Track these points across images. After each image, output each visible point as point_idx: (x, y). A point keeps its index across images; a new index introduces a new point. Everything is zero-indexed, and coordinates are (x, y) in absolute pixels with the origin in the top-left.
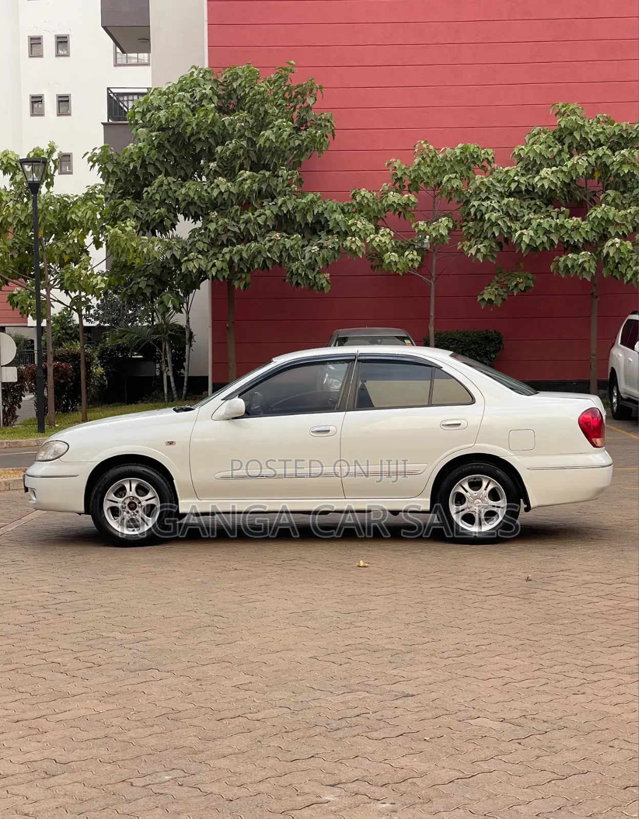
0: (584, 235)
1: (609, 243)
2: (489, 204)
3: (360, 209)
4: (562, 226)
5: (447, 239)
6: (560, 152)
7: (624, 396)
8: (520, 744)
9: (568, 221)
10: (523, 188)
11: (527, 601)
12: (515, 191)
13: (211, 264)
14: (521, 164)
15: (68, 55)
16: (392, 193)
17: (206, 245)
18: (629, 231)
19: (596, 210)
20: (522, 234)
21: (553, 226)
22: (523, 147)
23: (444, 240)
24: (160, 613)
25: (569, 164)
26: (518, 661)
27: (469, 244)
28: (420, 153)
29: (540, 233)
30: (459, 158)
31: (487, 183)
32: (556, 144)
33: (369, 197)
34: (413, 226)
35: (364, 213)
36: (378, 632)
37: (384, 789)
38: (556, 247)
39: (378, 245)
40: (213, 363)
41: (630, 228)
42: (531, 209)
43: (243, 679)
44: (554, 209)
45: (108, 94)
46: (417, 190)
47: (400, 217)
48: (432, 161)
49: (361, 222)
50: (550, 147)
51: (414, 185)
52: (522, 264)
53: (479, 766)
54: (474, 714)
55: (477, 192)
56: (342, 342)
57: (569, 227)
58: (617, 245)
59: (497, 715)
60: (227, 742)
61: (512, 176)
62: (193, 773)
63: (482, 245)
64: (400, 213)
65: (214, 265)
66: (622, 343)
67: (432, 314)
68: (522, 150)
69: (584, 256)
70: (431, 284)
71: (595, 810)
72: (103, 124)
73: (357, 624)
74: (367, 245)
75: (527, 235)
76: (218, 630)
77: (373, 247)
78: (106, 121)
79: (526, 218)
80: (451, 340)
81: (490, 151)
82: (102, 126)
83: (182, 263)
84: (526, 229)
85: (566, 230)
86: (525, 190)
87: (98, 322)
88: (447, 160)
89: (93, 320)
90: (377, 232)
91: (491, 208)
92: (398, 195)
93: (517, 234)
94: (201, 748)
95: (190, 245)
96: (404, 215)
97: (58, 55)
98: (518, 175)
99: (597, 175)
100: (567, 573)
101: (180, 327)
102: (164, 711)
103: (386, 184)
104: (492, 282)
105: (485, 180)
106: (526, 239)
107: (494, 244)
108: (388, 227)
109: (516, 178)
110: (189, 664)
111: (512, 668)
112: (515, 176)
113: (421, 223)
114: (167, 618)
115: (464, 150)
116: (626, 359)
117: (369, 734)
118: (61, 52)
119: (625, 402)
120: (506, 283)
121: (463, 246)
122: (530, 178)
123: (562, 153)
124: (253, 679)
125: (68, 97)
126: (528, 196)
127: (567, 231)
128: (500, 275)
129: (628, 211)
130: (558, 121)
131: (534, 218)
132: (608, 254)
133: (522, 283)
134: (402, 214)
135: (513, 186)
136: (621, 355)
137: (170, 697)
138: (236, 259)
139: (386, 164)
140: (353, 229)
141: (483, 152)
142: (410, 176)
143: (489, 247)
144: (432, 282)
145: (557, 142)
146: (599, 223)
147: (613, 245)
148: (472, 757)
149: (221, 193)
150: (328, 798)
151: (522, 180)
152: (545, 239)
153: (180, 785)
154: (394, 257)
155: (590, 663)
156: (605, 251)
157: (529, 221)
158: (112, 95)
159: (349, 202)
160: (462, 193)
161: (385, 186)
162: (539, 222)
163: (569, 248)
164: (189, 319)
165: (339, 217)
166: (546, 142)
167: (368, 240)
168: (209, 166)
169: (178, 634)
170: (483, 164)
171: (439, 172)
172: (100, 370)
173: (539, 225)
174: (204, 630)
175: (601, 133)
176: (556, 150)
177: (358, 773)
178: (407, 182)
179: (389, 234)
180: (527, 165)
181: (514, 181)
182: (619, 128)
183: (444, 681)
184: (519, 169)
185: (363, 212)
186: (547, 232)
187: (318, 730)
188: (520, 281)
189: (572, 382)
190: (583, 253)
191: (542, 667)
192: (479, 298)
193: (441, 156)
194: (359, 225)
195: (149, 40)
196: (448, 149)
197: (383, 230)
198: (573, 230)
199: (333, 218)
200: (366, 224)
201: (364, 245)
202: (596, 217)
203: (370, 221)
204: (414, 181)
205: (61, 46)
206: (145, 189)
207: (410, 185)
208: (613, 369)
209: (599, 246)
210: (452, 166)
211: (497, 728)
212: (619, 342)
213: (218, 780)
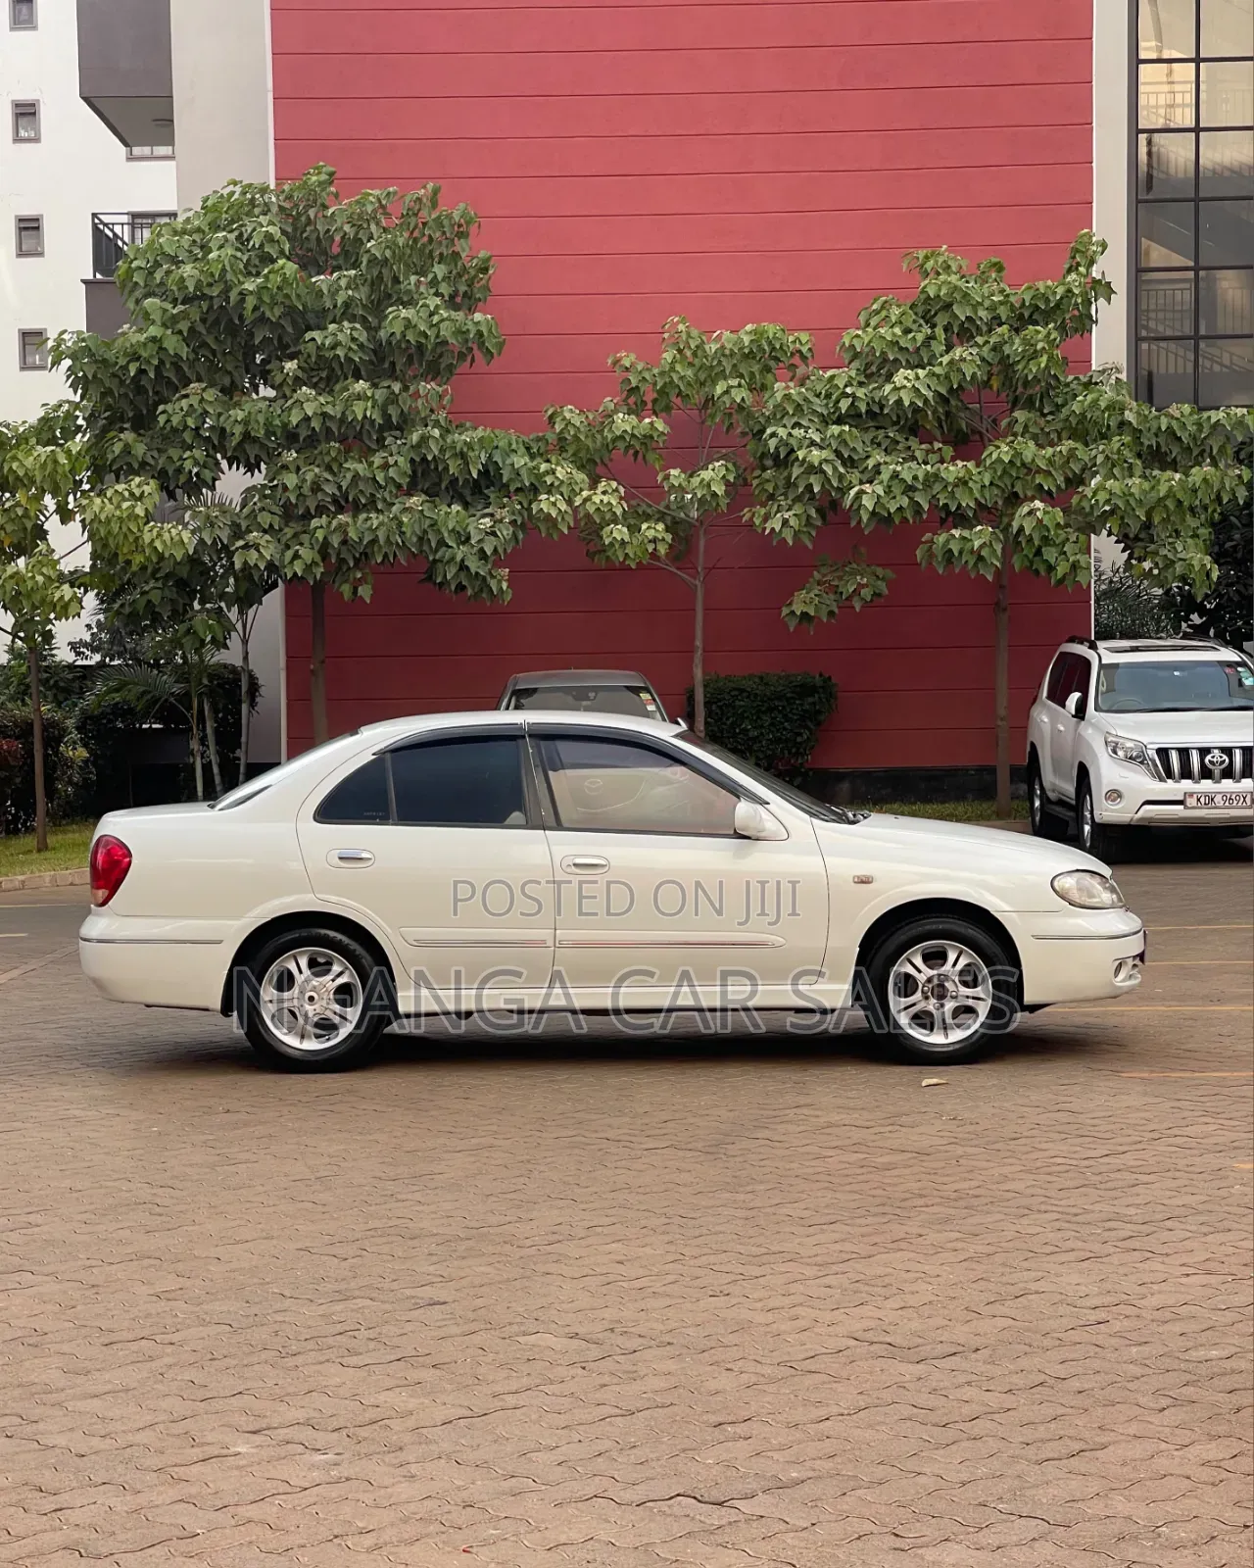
0: (978, 495)
1: (1025, 509)
2: (803, 434)
3: (562, 444)
4: (936, 476)
5: (724, 502)
6: (931, 338)
7: (1052, 796)
8: (584, 1368)
9: (946, 468)
10: (863, 409)
11: (712, 1157)
12: (848, 415)
13: (289, 554)
14: (856, 364)
15: (37, 140)
16: (621, 415)
17: (277, 518)
18: (1058, 487)
19: (998, 447)
20: (862, 492)
21: (921, 478)
22: (860, 332)
23: (718, 504)
24: (67, 1183)
25: (945, 359)
26: (648, 1250)
27: (763, 511)
28: (673, 340)
29: (897, 490)
30: (746, 351)
31: (795, 397)
32: (920, 325)
33: (578, 424)
34: (659, 478)
35: (571, 452)
36: (433, 1208)
37: (336, 1434)
38: (925, 516)
39: (598, 509)
40: (289, 737)
41: (1060, 480)
42: (879, 445)
43: (171, 1283)
44: (921, 443)
45: (95, 226)
46: (668, 408)
47: (635, 459)
48: (695, 354)
49: (563, 467)
50: (910, 331)
51: (663, 401)
52: (863, 550)
53: (503, 1400)
54: (532, 1327)
55: (779, 415)
56: (522, 698)
57: (951, 480)
58: (1039, 514)
59: (567, 1330)
60: (107, 1376)
61: (841, 386)
62: (36, 1419)
63: (791, 513)
64: (636, 453)
65: (296, 556)
66: (1049, 697)
67: (698, 643)
68: (856, 337)
69: (981, 535)
70: (696, 586)
71: (652, 1456)
72: (85, 282)
73: (399, 1197)
74: (575, 510)
75: (870, 496)
76: (158, 1210)
77: (588, 515)
78: (91, 277)
79: (871, 463)
80: (736, 693)
81: (804, 337)
82: (84, 286)
83: (234, 552)
84: (870, 482)
85: (944, 484)
86: (867, 412)
87: (97, 658)
88: (724, 355)
89: (88, 653)
90: (593, 486)
91: (807, 442)
92: (633, 419)
93: (853, 492)
94: (61, 1385)
95: (246, 517)
96: (644, 457)
97: (17, 139)
98: (852, 385)
99: (995, 384)
100: (805, 1111)
101: (233, 669)
102: (20, 1333)
103: (609, 399)
104: (808, 582)
105: (792, 391)
106: (868, 503)
107: (814, 510)
108: (615, 480)
109: (849, 390)
110: (88, 1263)
111: (628, 1260)
112: (846, 386)
113: (674, 472)
114: (77, 1191)
115: (758, 334)
116: (1054, 728)
117: (344, 1361)
118: (23, 134)
119: (1053, 807)
120: (835, 583)
121: (753, 515)
122: (874, 389)
123: (933, 343)
124: (188, 1283)
125: (38, 220)
126: (872, 424)
127: (946, 487)
128: (824, 570)
129: (1058, 449)
130: (922, 285)
131: (886, 463)
132: (1021, 529)
133: (866, 586)
134: (640, 456)
135: (844, 405)
136: (1046, 720)
137: (35, 1312)
138: (335, 541)
139: (610, 361)
140: (549, 480)
141: (791, 339)
142: (655, 384)
143: (804, 518)
144: (697, 582)
145: (922, 321)
146: (1005, 471)
147: (1031, 513)
148: (498, 1389)
149: (307, 419)
150: (239, 1450)
151: (861, 393)
152: (905, 502)
153: (7, 1436)
154: (620, 532)
155: (764, 1250)
156: (1015, 525)
157: (877, 467)
158: (101, 227)
159: (541, 434)
160: (750, 415)
161: (608, 403)
162: (894, 471)
163: (951, 519)
164: (247, 653)
165: (520, 461)
166: (901, 323)
167: (578, 501)
168: (283, 368)
169: (85, 1217)
170: (792, 361)
171: (710, 376)
172: (82, 753)
173: (895, 475)
174: (133, 1210)
175: (1001, 303)
176: (920, 337)
177: (300, 1415)
178: (649, 397)
179: (616, 490)
180: (868, 365)
181: (845, 395)
182: (1032, 293)
183: (508, 1280)
184: (853, 373)
185: (567, 451)
186: (909, 489)
187: (264, 1355)
188: (863, 583)
189: (967, 770)
190: (979, 528)
191: (682, 1257)
192: (785, 611)
193: (713, 347)
194: (560, 473)
195: (172, 121)
196: (727, 334)
197: (603, 484)
198: (956, 486)
199: (508, 462)
200: (574, 472)
201: (569, 511)
202: (999, 460)
203: (581, 468)
204: (662, 392)
205: (23, 121)
206: (161, 408)
207: (655, 401)
208: (1033, 745)
209: (1006, 515)
210: (735, 366)
211: (558, 1347)
212: (1045, 694)
213: (72, 1430)
